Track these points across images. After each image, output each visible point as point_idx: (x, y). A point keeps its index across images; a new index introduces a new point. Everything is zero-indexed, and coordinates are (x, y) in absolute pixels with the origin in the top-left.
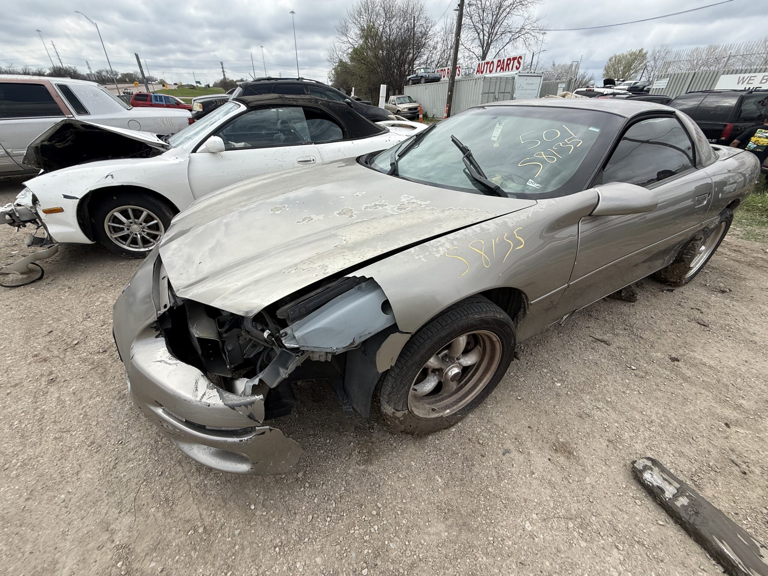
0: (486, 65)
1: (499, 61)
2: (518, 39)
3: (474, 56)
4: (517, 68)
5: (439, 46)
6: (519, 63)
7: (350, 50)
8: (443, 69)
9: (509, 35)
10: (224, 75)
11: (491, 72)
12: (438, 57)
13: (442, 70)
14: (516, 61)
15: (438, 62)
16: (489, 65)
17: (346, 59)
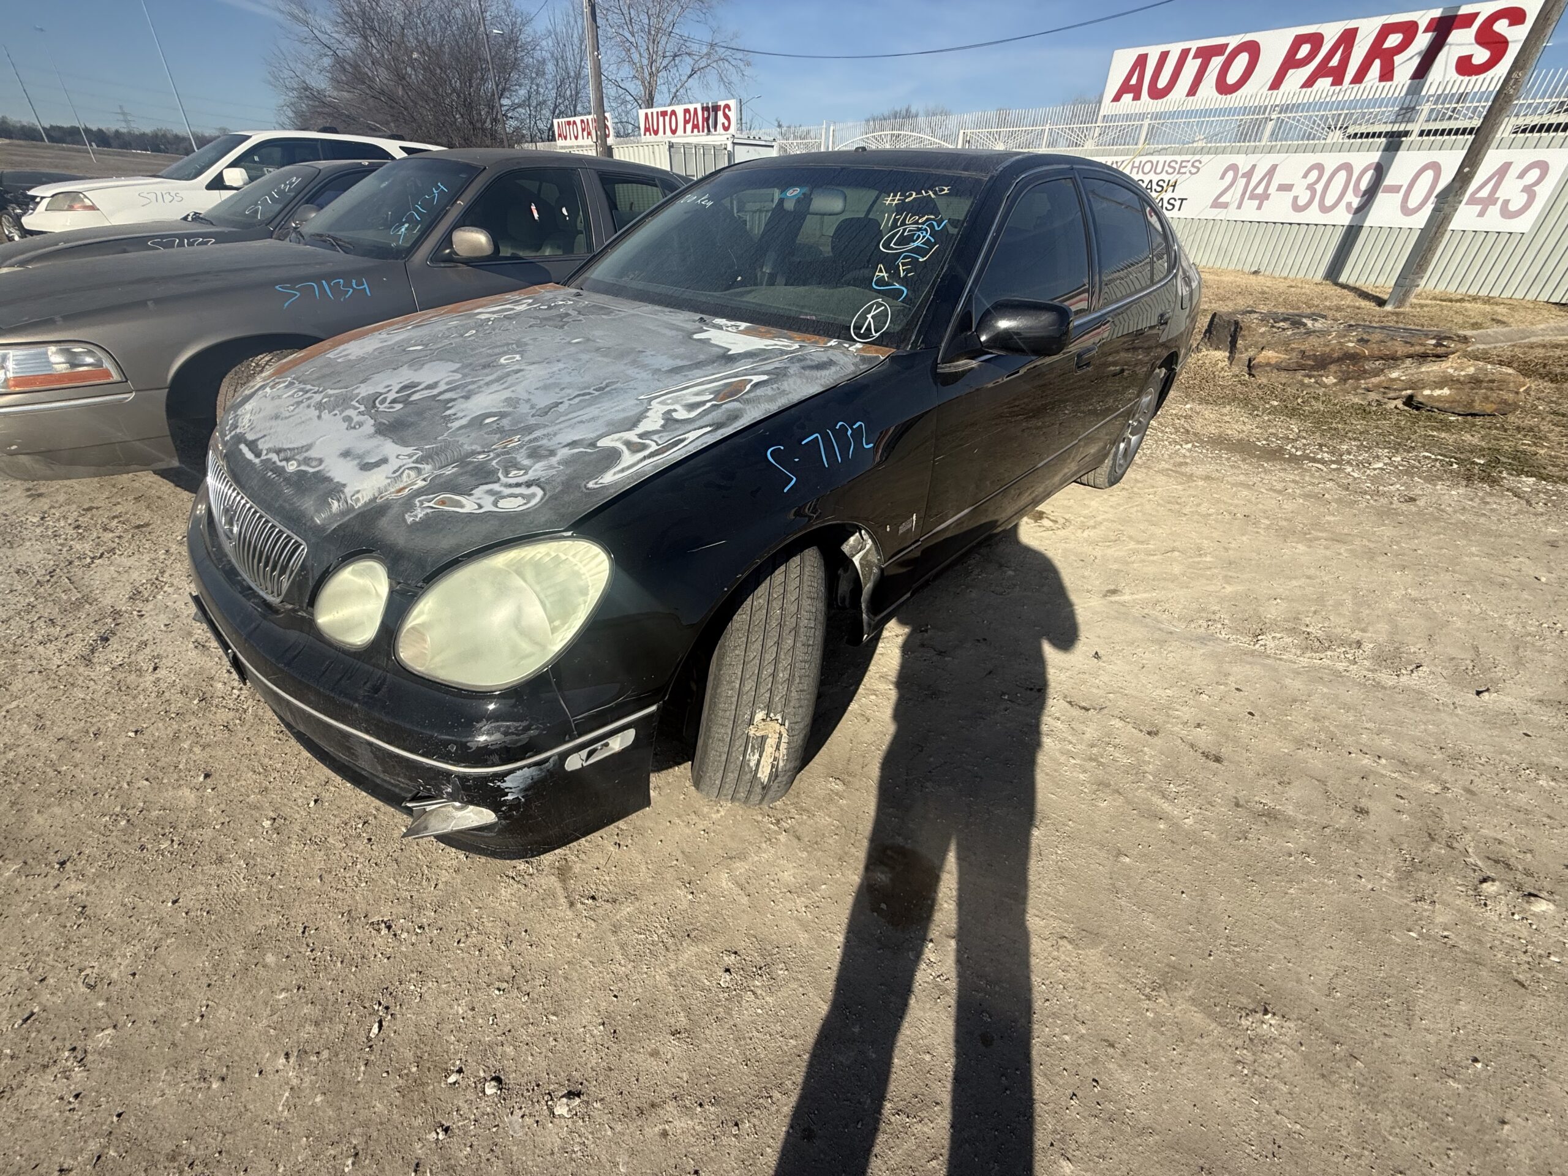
0: (661, 119)
1: (687, 111)
2: (707, 70)
3: (629, 98)
4: (726, 129)
5: (550, 67)
6: (727, 117)
7: (327, 62)
8: (571, 119)
9: (687, 59)
11: (674, 132)
12: (553, 93)
13: (569, 123)
14: (720, 114)
15: (556, 107)
16: (667, 118)
17: (320, 82)
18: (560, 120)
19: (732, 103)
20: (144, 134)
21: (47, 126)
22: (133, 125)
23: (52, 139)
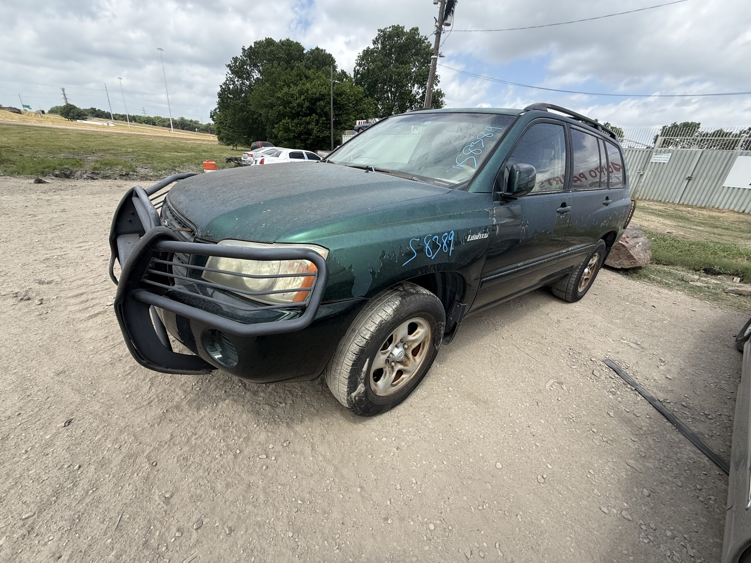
10: (67, 102)
20: (150, 119)
21: (115, 113)
23: (115, 119)
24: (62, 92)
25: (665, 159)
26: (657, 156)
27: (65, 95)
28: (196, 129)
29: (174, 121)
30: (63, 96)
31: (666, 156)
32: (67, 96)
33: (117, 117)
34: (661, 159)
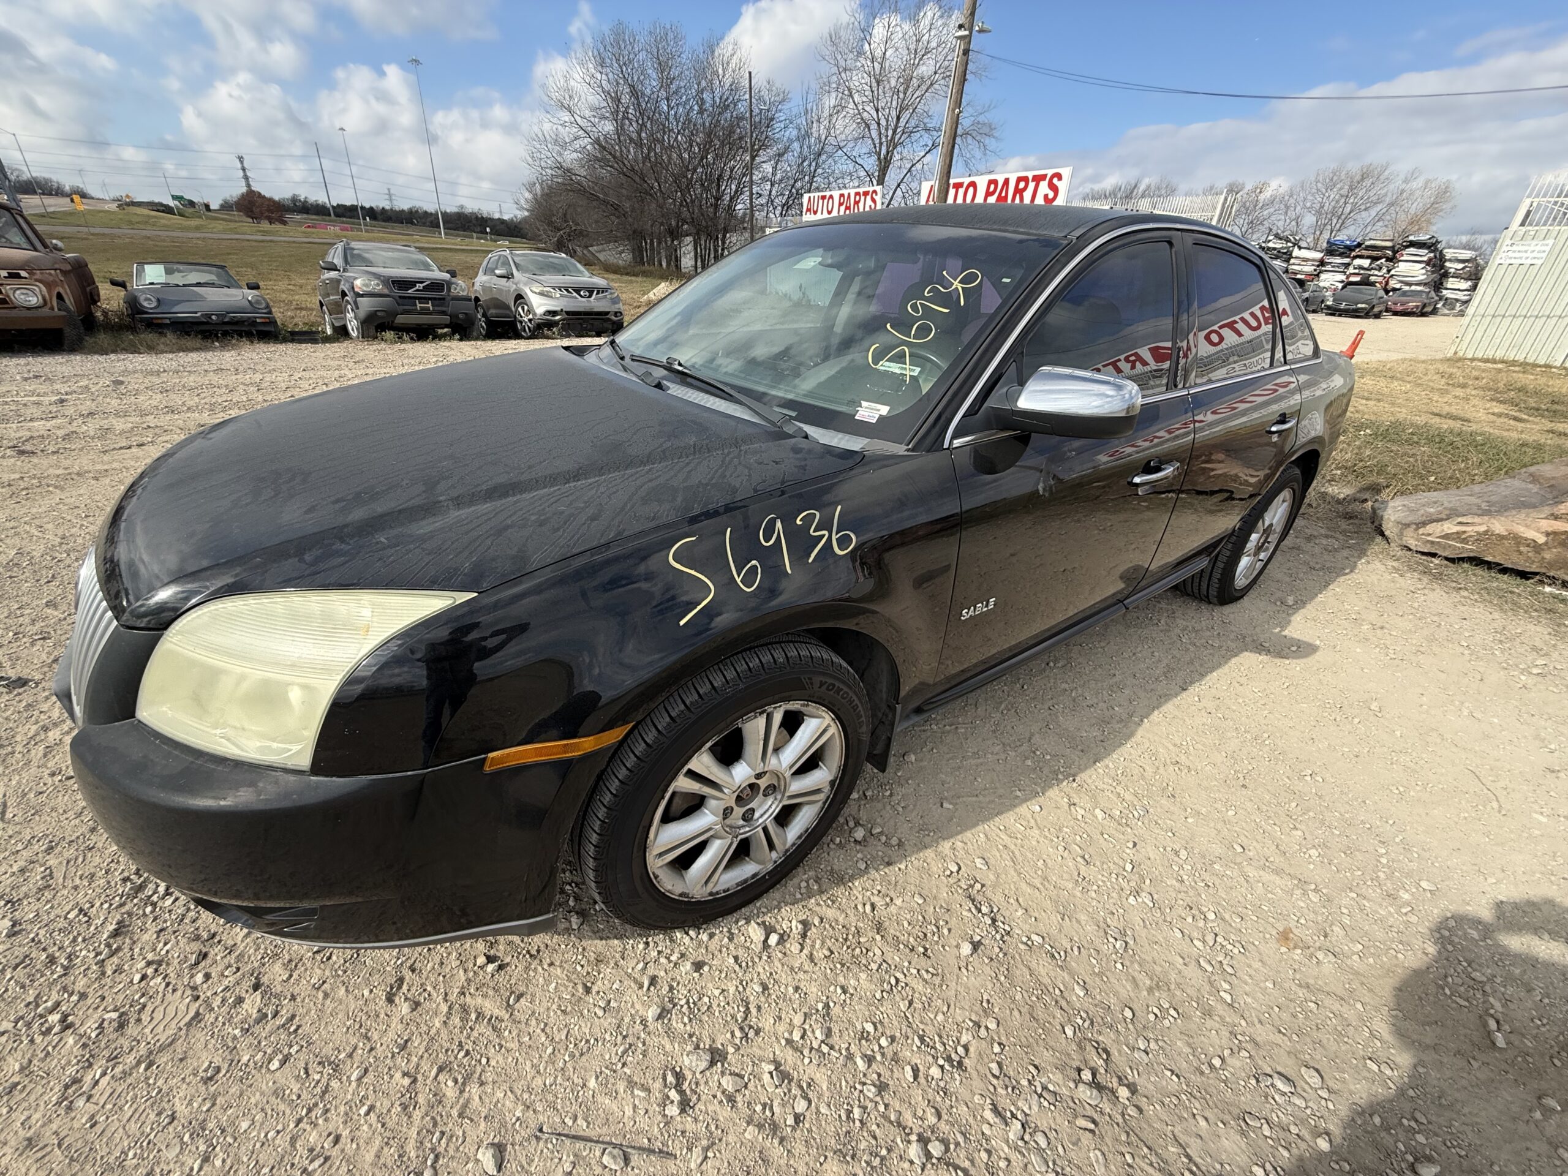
1: (990, 182)
3: (862, 174)
8: (828, 194)
10: (248, 185)
13: (823, 198)
16: (961, 191)
18: (812, 195)
19: (1065, 172)
20: (403, 211)
21: (335, 205)
22: (395, 203)
23: (337, 215)
24: (239, 166)
25: (1535, 254)
26: (1514, 248)
27: (244, 169)
28: (488, 230)
29: (445, 215)
30: (241, 173)
31: (1538, 248)
32: (248, 174)
33: (340, 211)
34: (1524, 255)
